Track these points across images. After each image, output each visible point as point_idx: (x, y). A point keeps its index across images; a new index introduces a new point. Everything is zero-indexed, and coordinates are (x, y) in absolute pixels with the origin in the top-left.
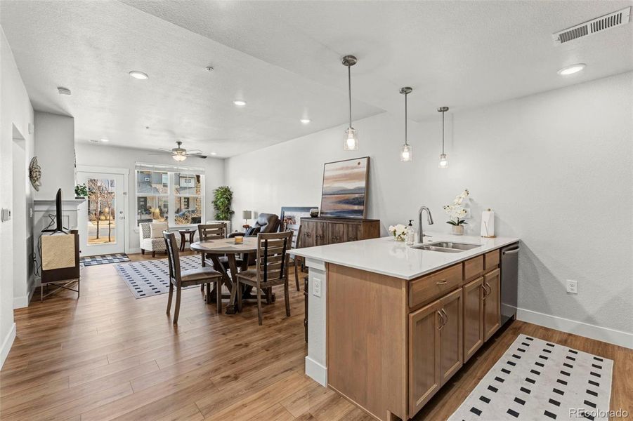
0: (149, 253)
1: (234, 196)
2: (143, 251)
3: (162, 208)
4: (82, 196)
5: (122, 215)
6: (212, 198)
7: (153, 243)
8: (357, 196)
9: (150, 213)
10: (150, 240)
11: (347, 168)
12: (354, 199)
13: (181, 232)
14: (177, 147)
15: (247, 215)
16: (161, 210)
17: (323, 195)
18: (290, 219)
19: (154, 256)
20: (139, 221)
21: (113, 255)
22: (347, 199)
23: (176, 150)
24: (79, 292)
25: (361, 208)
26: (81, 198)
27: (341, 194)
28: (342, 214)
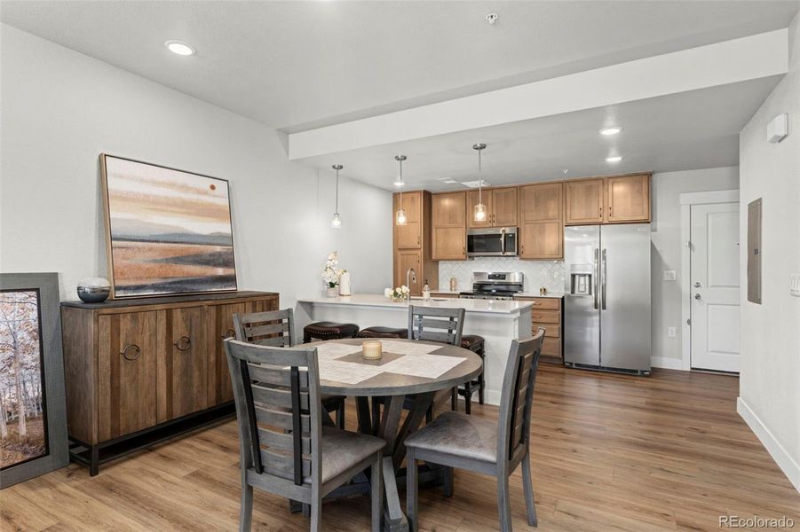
12: (213, 256)
25: (229, 272)
27: (177, 243)
28: (189, 287)
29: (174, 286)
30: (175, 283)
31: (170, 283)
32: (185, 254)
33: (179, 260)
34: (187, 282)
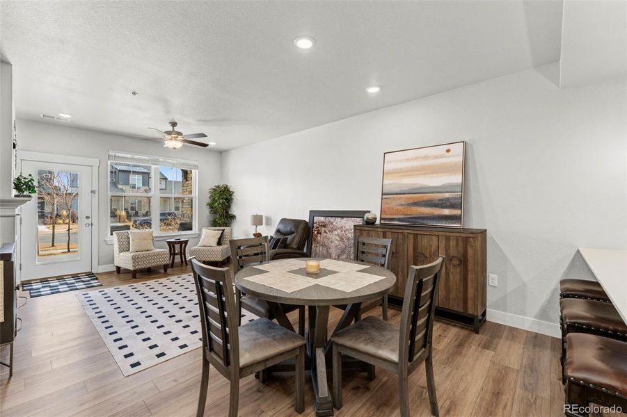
0: (127, 271)
1: (236, 197)
2: (119, 269)
3: (129, 210)
4: (25, 193)
5: (89, 221)
6: (207, 199)
7: (134, 259)
8: (447, 195)
9: (116, 216)
10: (129, 255)
11: (426, 157)
12: (440, 200)
13: (169, 243)
14: (171, 130)
15: (258, 220)
16: (127, 212)
17: (382, 194)
18: (324, 226)
19: (134, 277)
20: (113, 229)
21: (76, 276)
22: (429, 201)
23: (169, 133)
24: (11, 366)
25: (457, 212)
26: (24, 196)
27: (416, 193)
28: (420, 221)
29: (410, 220)
30: (411, 218)
31: (408, 218)
32: (420, 200)
33: (417, 204)
34: (419, 218)
